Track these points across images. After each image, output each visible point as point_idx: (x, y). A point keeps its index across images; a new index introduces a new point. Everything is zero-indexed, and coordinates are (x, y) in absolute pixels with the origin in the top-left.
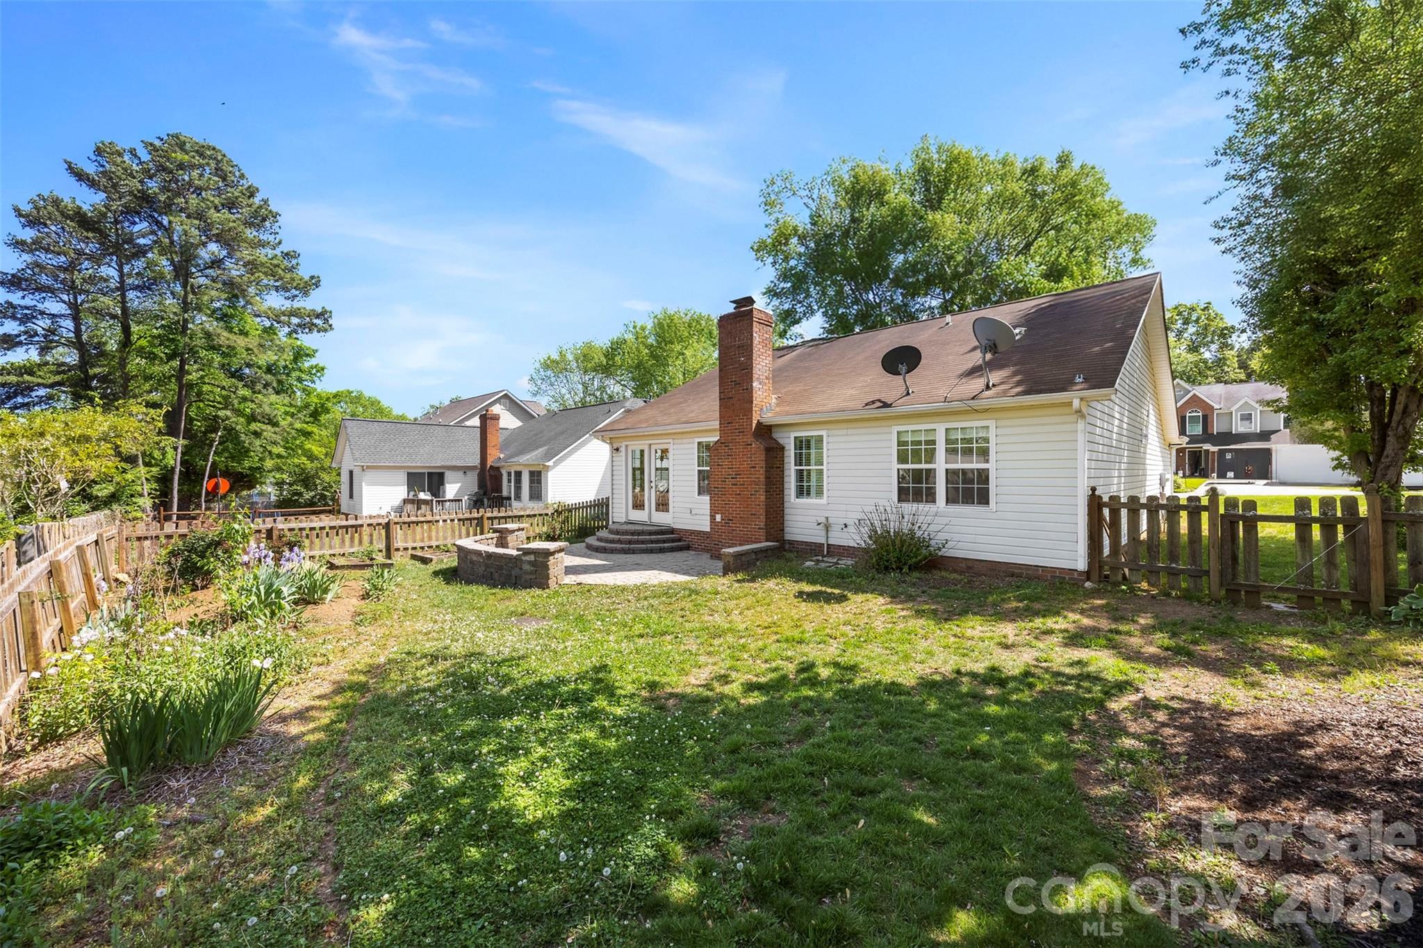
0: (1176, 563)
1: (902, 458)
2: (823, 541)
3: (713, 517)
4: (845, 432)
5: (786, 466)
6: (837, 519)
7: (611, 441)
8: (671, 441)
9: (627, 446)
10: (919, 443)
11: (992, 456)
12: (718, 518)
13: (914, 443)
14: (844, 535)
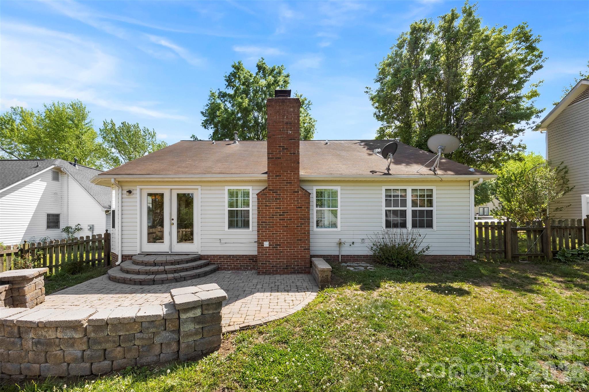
0: (495, 248)
1: (388, 203)
2: (337, 253)
3: (260, 244)
4: (352, 188)
5: (311, 208)
6: (346, 238)
7: (120, 184)
8: (199, 187)
9: (141, 189)
10: (398, 196)
11: (435, 203)
12: (266, 244)
13: (394, 196)
14: (351, 249)
